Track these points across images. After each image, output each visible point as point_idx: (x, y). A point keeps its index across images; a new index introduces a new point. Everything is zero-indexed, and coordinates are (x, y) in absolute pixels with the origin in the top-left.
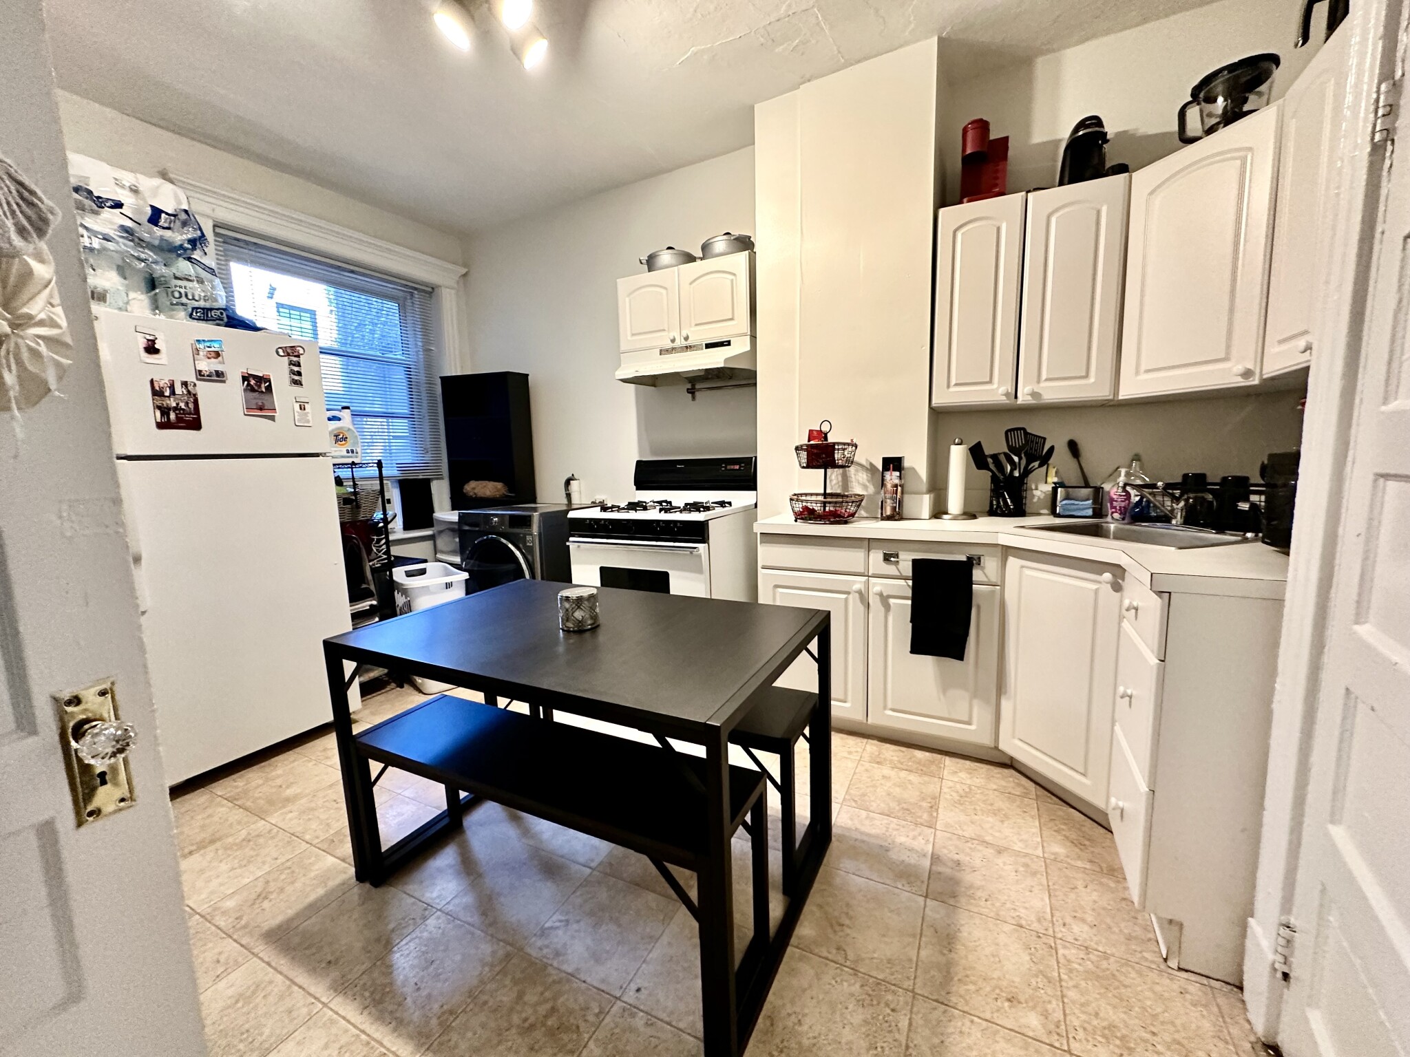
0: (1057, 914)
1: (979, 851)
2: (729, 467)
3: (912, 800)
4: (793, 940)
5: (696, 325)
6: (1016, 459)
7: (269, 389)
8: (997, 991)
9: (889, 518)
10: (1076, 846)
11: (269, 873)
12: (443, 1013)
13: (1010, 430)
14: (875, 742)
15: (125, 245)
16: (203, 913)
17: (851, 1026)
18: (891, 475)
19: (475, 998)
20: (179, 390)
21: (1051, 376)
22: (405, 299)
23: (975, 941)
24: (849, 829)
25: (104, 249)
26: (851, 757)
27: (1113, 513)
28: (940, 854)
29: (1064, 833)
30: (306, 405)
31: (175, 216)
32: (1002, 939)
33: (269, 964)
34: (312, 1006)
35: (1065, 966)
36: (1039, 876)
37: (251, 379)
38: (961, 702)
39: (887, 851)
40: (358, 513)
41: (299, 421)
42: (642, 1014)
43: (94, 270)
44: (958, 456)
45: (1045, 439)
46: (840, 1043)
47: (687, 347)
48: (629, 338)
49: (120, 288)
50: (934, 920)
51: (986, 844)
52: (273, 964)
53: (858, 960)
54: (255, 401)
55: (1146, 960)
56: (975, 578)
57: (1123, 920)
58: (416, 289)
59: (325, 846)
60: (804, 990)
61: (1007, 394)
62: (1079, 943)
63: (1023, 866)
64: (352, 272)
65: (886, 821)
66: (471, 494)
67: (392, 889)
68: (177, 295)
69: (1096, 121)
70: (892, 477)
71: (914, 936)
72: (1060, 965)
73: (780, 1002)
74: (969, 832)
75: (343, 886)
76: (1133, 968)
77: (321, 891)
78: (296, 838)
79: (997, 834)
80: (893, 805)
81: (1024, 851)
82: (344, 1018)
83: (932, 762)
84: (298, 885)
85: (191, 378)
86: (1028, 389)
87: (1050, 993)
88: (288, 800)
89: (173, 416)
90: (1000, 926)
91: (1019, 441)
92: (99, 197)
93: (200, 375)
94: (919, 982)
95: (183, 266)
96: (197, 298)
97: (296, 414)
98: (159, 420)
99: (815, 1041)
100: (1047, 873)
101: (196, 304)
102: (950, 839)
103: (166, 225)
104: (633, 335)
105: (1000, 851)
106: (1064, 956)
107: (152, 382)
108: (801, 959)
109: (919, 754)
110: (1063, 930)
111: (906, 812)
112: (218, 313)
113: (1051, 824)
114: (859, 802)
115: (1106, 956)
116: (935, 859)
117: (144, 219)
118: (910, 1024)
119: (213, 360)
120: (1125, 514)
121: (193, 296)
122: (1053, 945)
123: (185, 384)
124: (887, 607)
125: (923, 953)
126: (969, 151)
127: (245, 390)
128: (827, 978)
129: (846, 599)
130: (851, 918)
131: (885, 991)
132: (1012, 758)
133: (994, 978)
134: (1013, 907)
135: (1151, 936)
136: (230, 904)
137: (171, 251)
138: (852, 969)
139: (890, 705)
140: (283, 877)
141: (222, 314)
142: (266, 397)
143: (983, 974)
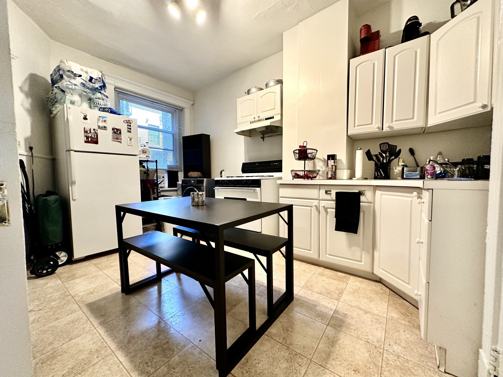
0: (387, 340)
1: (356, 311)
2: (274, 164)
3: (332, 290)
4: (266, 333)
5: (262, 112)
6: (384, 155)
7: (120, 133)
8: (350, 366)
9: (330, 179)
10: (404, 315)
11: (96, 287)
12: (130, 337)
13: (382, 144)
14: (323, 268)
15: (81, 87)
16: (72, 296)
17: (279, 368)
18: (331, 161)
19: (143, 334)
20: (92, 131)
21: (397, 120)
22: (174, 112)
23: (345, 345)
24: (301, 297)
25: (75, 89)
26: (311, 272)
27: (427, 175)
28: (339, 310)
29: (398, 309)
30: (132, 139)
31: (97, 79)
32: (358, 346)
33: (84, 313)
34: (91, 328)
35: (385, 361)
36: (382, 324)
37: (115, 129)
38: (357, 252)
39: (316, 306)
40: (148, 177)
41: (129, 144)
42: (198, 349)
43: (72, 95)
44: (359, 155)
45: (396, 146)
46: (273, 374)
47: (259, 120)
48: (240, 119)
49: (79, 100)
50: (329, 334)
51: (360, 309)
52: (86, 313)
53: (291, 344)
54: (116, 137)
55: (428, 366)
56: (361, 200)
57: (420, 347)
58: (177, 109)
59: (116, 281)
60: (264, 352)
61: (378, 128)
62: (395, 353)
63: (375, 320)
64: (157, 103)
65: (318, 296)
66: (190, 176)
67: (131, 296)
68: (96, 103)
69: (416, 18)
70: (331, 162)
71: (318, 339)
72: (383, 361)
73: (253, 354)
74: (354, 304)
75: (117, 294)
76: (421, 368)
77: (109, 294)
78: (109, 278)
79: (367, 306)
80: (324, 290)
81: (378, 314)
82: (99, 333)
83: (345, 277)
84: (103, 291)
85: (96, 128)
86: (387, 125)
87: (375, 371)
88: (111, 266)
89: (90, 139)
90: (358, 341)
91: (385, 148)
92: (75, 74)
93: (99, 127)
94: (315, 357)
95: (99, 95)
96: (102, 105)
97: (128, 142)
98: (85, 140)
99: (262, 371)
100: (386, 323)
101: (101, 106)
102: (345, 305)
103: (94, 82)
104: (242, 117)
105: (366, 312)
106: (386, 357)
107: (84, 128)
108: (266, 340)
109: (340, 274)
110: (388, 347)
111: (328, 294)
112: (107, 109)
113: (393, 305)
114: (309, 288)
115: (408, 361)
116: (336, 312)
117: (88, 80)
118: (306, 372)
119: (103, 123)
120: (433, 176)
121: (101, 104)
122: (382, 352)
123: (94, 130)
124: (327, 212)
125: (320, 346)
126: (362, 37)
127: (113, 133)
128: (275, 349)
129: (311, 209)
130: (292, 328)
131: (299, 358)
132: (380, 278)
133: (349, 361)
134: (367, 334)
135: (434, 356)
136: (81, 294)
137: (95, 90)
138: (287, 347)
139: (328, 253)
140: (100, 288)
141: (108, 109)
142: (119, 136)
143: (345, 358)
